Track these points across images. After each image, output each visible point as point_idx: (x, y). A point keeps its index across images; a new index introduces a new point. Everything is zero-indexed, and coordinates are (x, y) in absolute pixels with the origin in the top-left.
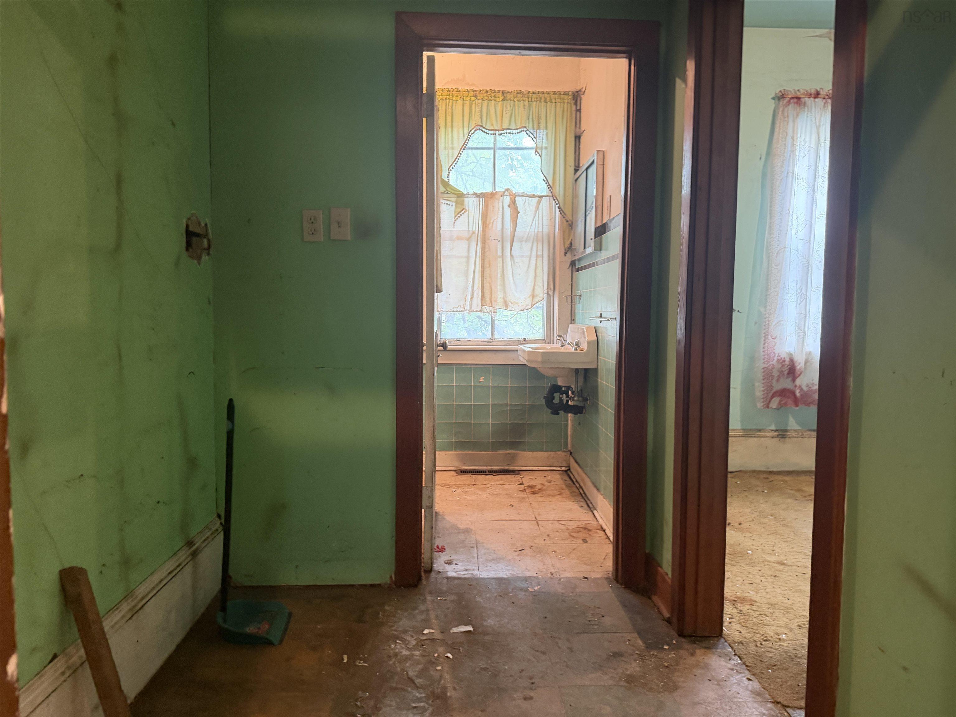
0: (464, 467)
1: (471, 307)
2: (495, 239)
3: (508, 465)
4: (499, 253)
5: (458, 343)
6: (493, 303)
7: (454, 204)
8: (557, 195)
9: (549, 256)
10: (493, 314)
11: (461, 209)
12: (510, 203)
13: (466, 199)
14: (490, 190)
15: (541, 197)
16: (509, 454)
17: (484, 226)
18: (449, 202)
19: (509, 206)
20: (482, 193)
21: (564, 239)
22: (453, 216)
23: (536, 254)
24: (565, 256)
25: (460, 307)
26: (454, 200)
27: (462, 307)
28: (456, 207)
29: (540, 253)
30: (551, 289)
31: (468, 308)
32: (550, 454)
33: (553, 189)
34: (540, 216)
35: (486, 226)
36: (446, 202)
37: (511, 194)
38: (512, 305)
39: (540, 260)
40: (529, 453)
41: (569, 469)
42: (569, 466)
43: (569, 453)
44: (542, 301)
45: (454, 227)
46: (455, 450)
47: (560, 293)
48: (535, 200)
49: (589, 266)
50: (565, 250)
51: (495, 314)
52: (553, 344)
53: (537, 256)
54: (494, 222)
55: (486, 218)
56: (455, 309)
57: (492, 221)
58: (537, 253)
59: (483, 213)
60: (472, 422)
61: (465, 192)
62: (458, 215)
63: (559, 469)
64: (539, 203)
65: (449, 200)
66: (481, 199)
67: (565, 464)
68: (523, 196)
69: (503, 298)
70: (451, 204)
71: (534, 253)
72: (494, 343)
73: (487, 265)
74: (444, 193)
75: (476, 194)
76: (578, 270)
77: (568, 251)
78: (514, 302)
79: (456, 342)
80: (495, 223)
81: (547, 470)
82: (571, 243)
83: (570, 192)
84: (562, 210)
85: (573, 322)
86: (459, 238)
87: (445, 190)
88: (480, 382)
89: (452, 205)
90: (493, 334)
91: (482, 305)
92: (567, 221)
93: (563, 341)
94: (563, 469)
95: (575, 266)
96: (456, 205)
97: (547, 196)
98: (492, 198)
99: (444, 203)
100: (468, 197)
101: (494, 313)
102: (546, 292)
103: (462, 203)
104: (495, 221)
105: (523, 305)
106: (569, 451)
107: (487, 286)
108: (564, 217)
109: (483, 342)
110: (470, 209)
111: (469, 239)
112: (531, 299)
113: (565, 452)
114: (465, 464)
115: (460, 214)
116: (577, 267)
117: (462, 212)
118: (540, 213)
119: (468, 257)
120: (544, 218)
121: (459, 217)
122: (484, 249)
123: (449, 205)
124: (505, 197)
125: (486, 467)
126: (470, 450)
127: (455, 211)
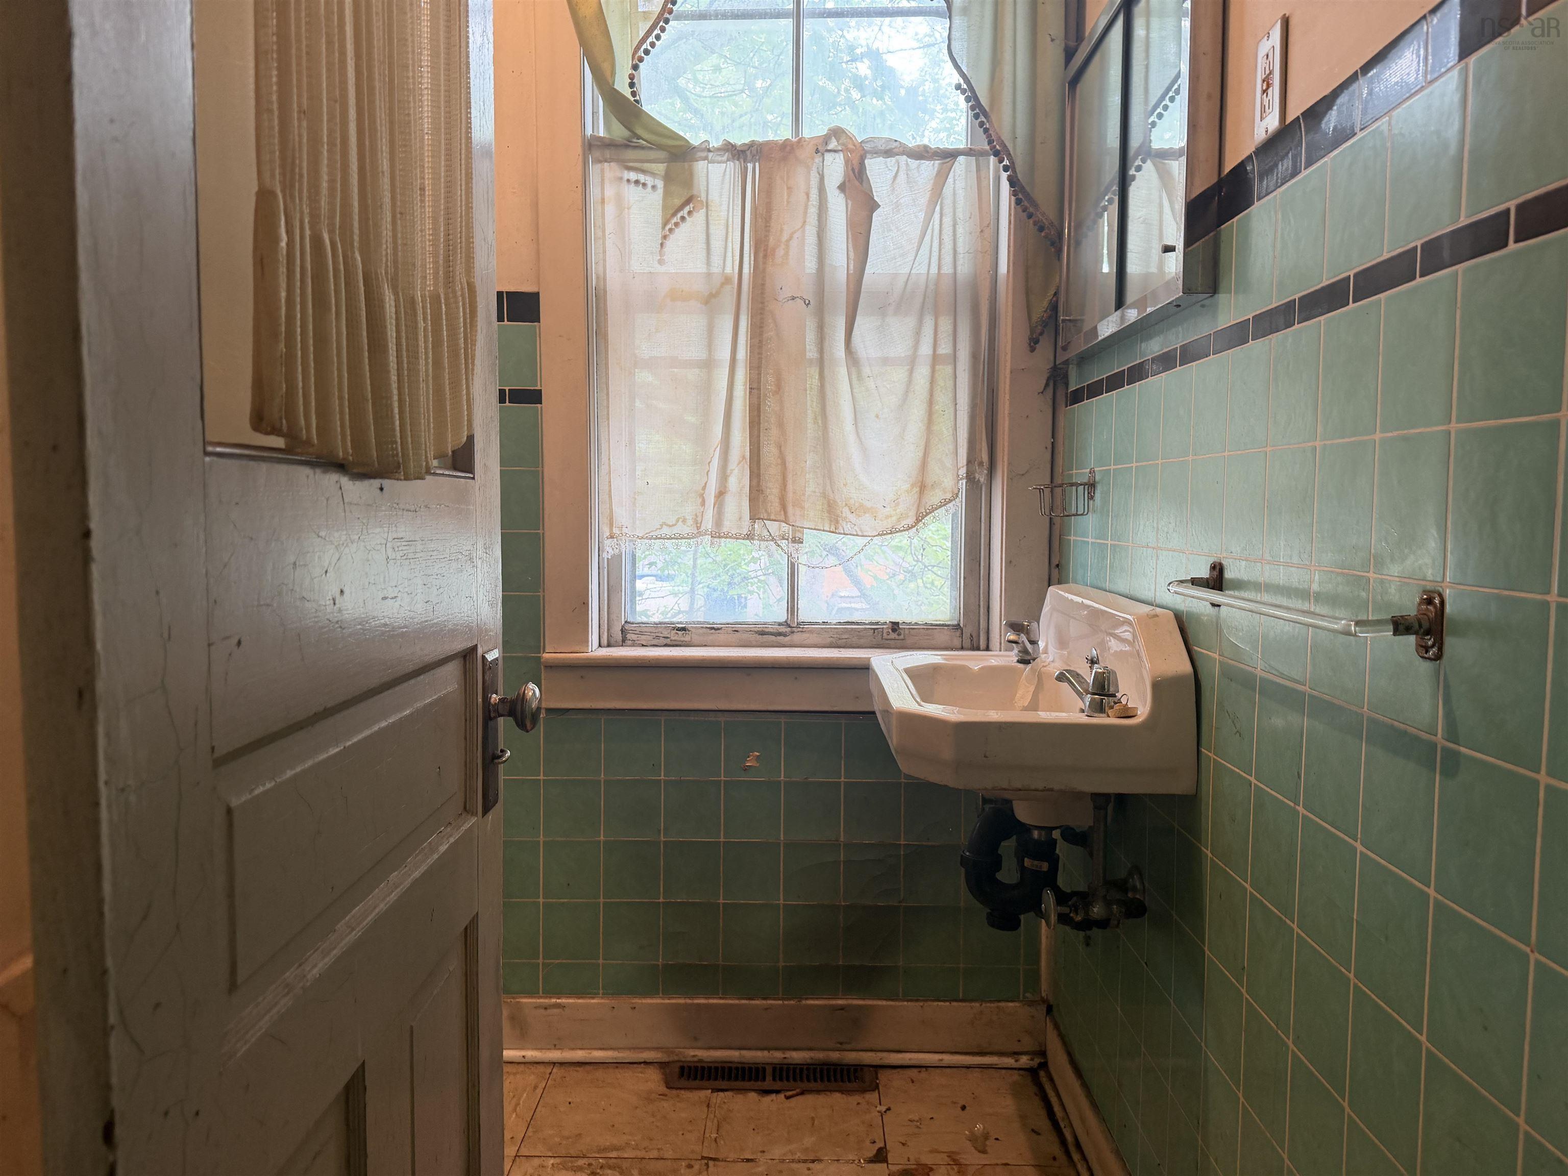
0: (692, 1053)
1: (719, 520)
2: (793, 298)
3: (841, 1047)
4: (811, 352)
5: (680, 637)
6: (790, 510)
7: (660, 184)
8: (1006, 137)
9: (975, 356)
10: (792, 547)
11: (683, 199)
12: (846, 175)
13: (700, 166)
14: (785, 133)
15: (949, 156)
16: (842, 1008)
17: (761, 255)
18: (642, 178)
19: (842, 188)
20: (752, 144)
21: (1028, 292)
22: (659, 220)
23: (930, 352)
24: (1033, 350)
25: (684, 521)
26: (660, 168)
27: (690, 522)
28: (667, 194)
29: (945, 349)
30: (981, 464)
31: (708, 523)
32: (981, 1012)
33: (993, 118)
34: (947, 220)
35: (765, 256)
36: (633, 176)
37: (851, 146)
38: (852, 517)
39: (945, 370)
40: (909, 1009)
41: (1044, 1065)
42: (1043, 1053)
43: (1044, 1008)
44: (951, 505)
45: (661, 262)
46: (666, 993)
47: (1013, 478)
48: (929, 168)
49: (1115, 382)
50: (1032, 331)
51: (796, 545)
52: (987, 649)
53: (935, 359)
54: (791, 238)
55: (767, 227)
56: (666, 531)
57: (785, 237)
58: (935, 350)
59: (755, 209)
60: (721, 901)
61: (695, 139)
62: (674, 220)
63: (1009, 1061)
64: (941, 178)
65: (643, 171)
66: (750, 166)
67: (1028, 1043)
68: (888, 153)
69: (824, 495)
70: (649, 181)
71: (925, 349)
72: (797, 638)
73: (769, 381)
74: (627, 146)
75: (733, 146)
76: (1076, 397)
77: (1041, 334)
78: (861, 506)
79: (674, 636)
80: (794, 243)
81: (968, 1067)
82: (1054, 308)
83: (1048, 128)
84: (1023, 189)
85: (1055, 572)
86: (676, 296)
87: (626, 133)
88: (746, 769)
89: (654, 187)
90: (792, 608)
91: (753, 518)
92: (1041, 229)
93: (1029, 646)
94: (1024, 1060)
95: (1067, 385)
96: (665, 187)
97: (968, 153)
98: (784, 159)
99: (628, 181)
100: (706, 158)
101: (794, 541)
102: (963, 472)
103: (688, 181)
104: (796, 236)
105: (887, 517)
106: (1044, 1001)
107: (769, 453)
108: (1030, 216)
109: (762, 633)
110: (714, 196)
111: (710, 300)
112: (916, 496)
113: (1031, 1003)
114: (696, 1039)
115: (679, 215)
116: (1072, 388)
117: (687, 209)
118: (948, 210)
119: (708, 364)
120: (960, 230)
121: (676, 224)
122: (761, 334)
123: (644, 185)
124: (828, 157)
125: (766, 1053)
126: (713, 993)
127: (665, 207)
